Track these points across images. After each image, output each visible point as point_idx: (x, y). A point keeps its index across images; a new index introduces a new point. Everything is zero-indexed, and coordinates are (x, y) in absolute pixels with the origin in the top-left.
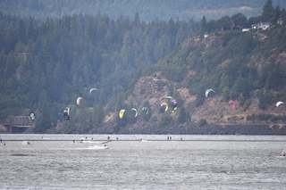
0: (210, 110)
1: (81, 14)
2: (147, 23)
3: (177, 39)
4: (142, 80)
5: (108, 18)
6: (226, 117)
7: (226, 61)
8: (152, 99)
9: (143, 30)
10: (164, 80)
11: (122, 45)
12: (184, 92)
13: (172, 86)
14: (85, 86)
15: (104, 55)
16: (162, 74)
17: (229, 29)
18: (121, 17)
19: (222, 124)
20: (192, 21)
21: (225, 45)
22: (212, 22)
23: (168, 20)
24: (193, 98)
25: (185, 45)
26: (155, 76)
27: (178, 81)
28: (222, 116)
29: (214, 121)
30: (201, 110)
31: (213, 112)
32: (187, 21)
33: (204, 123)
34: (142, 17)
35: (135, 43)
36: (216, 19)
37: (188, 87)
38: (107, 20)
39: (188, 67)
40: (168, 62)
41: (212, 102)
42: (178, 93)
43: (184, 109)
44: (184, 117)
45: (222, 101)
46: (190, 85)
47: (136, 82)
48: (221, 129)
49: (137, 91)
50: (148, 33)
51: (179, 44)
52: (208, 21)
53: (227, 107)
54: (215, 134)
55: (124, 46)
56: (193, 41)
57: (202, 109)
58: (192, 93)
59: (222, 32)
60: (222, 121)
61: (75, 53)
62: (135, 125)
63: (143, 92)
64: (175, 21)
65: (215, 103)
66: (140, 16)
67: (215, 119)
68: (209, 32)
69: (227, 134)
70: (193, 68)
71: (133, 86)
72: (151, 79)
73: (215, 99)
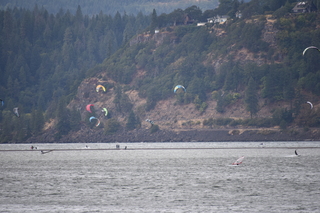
0: (162, 114)
1: (15, 8)
2: (91, 17)
3: (124, 35)
4: (85, 82)
5: (46, 12)
6: (180, 123)
7: (180, 60)
8: (98, 103)
9: (86, 25)
10: (111, 81)
11: (63, 42)
12: (133, 94)
13: (119, 88)
14: (21, 90)
15: (43, 54)
16: (108, 75)
17: (183, 23)
18: (61, 11)
19: (176, 130)
20: (140, 15)
21: (178, 41)
22: (163, 16)
23: (114, 14)
24: (143, 102)
25: (134, 42)
26: (101, 77)
27: (126, 83)
28: (176, 121)
29: (167, 127)
30: (153, 115)
31: (166, 117)
32: (136, 15)
33: (155, 129)
34: (85, 11)
35: (78, 40)
36: (168, 13)
37: (137, 89)
38: (45, 14)
39: (137, 67)
40: (115, 61)
41: (164, 105)
42: (126, 96)
43: (133, 114)
44: (134, 122)
45: (175, 105)
46: (139, 86)
47: (79, 84)
48: (175, 135)
49: (81, 94)
50: (91, 29)
51: (126, 41)
52: (158, 15)
53: (182, 111)
54: (168, 141)
55: (65, 44)
56: (142, 38)
57: (153, 113)
58: (142, 96)
59: (175, 27)
60: (176, 127)
61: (10, 52)
62: (79, 133)
63: (87, 95)
64: (122, 15)
65: (168, 106)
66: (82, 9)
67: (168, 124)
68: (160, 27)
69: (181, 141)
70: (143, 68)
71: (76, 88)
72: (96, 81)
73: (167, 102)
